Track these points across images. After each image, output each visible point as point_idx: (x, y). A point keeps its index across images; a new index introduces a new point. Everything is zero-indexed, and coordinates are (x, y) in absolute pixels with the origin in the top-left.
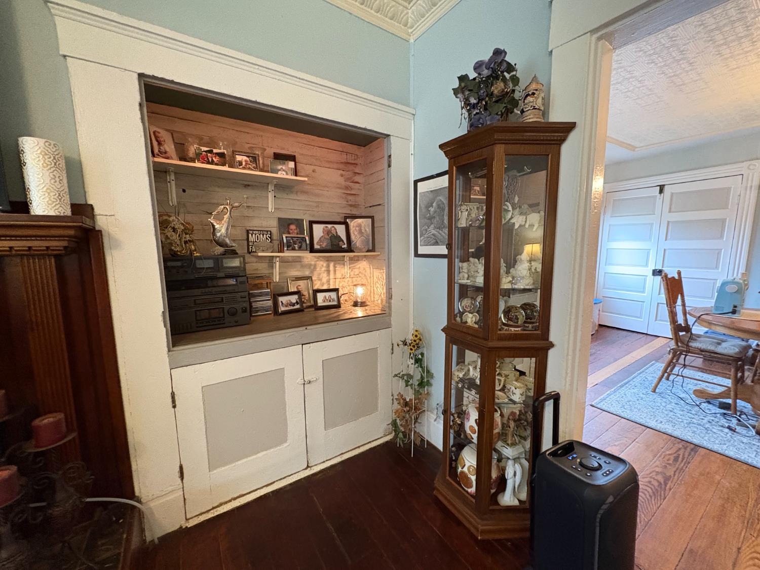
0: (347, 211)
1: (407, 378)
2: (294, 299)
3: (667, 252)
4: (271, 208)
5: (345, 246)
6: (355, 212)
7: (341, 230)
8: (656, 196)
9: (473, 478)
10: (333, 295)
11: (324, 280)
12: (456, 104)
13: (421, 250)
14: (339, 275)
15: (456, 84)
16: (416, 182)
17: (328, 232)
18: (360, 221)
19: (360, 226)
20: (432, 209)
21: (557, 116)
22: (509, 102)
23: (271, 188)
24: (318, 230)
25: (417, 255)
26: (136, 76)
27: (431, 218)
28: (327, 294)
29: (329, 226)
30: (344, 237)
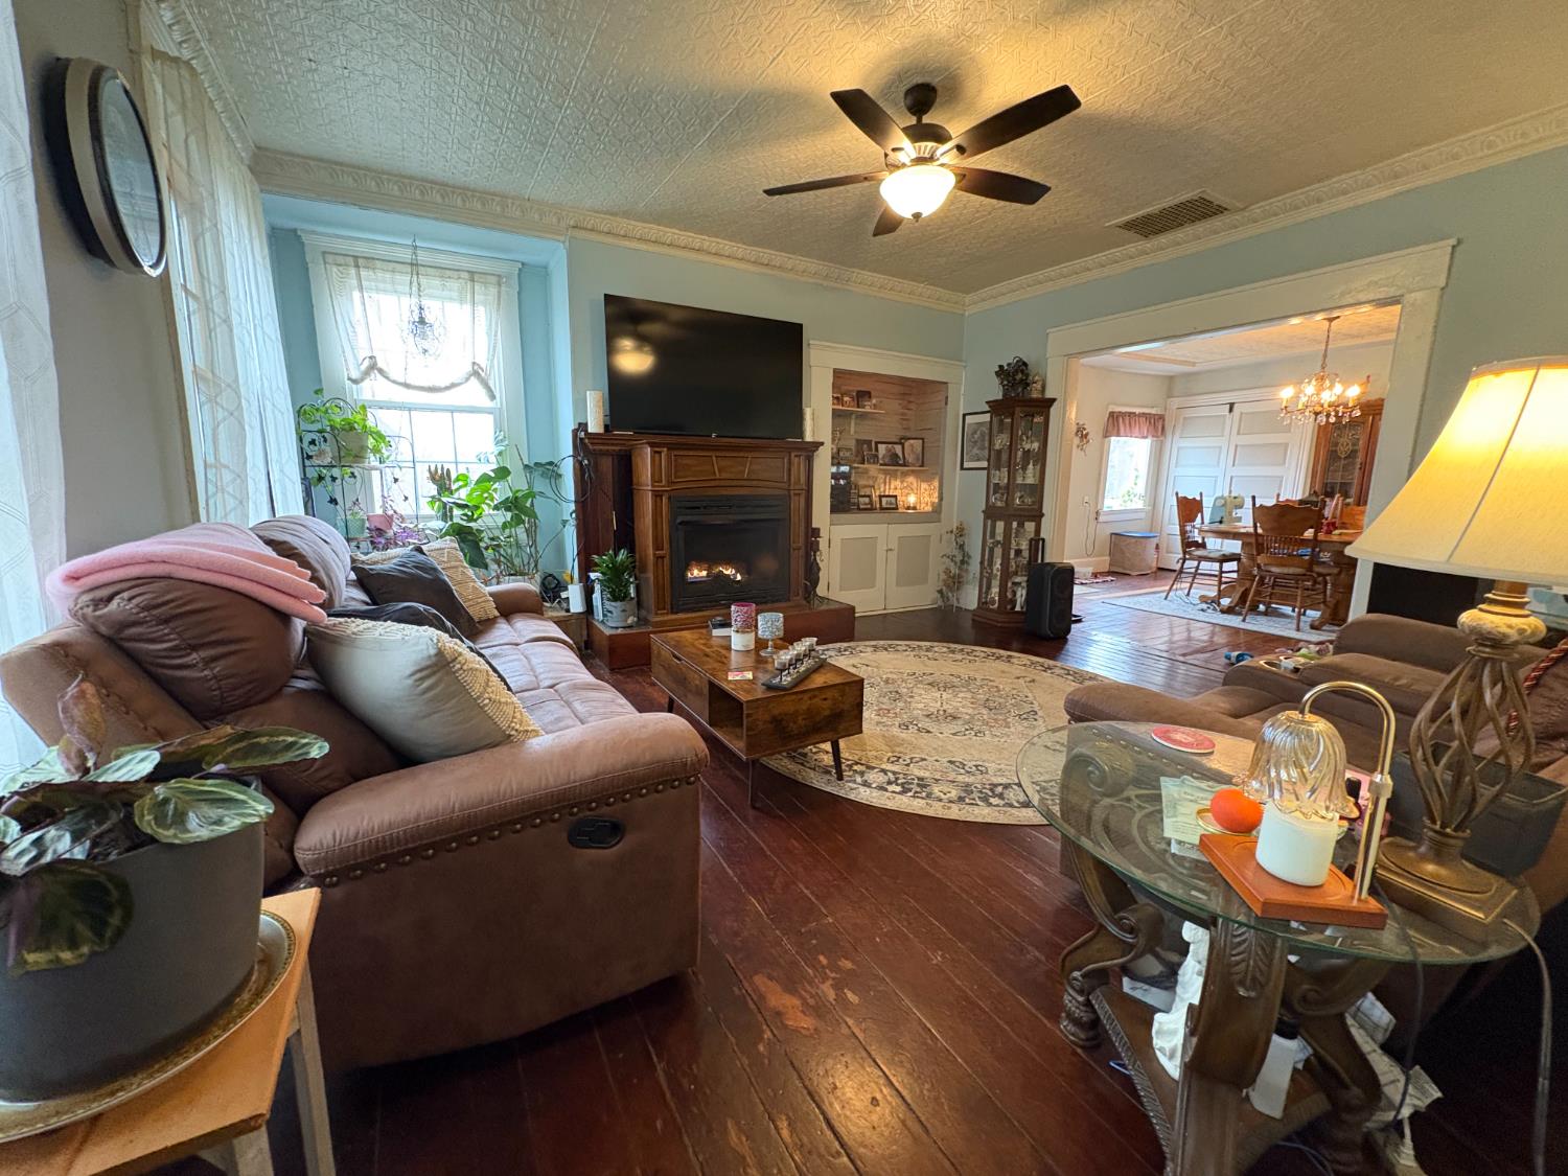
0: (902, 433)
1: (952, 558)
2: (867, 500)
3: (1234, 480)
4: (852, 432)
5: (901, 462)
6: (908, 434)
7: (898, 449)
8: (1224, 416)
9: (997, 598)
10: (893, 500)
11: (882, 489)
12: (997, 381)
13: (966, 465)
14: (892, 487)
15: (997, 369)
16: (964, 415)
17: (888, 450)
18: (912, 441)
19: (912, 445)
20: (976, 436)
21: (1049, 394)
22: (1026, 384)
23: (853, 416)
24: (882, 447)
25: (962, 468)
26: (832, 371)
27: (976, 442)
28: (889, 499)
29: (890, 446)
30: (901, 456)
